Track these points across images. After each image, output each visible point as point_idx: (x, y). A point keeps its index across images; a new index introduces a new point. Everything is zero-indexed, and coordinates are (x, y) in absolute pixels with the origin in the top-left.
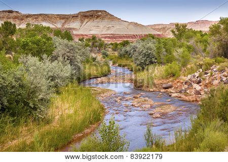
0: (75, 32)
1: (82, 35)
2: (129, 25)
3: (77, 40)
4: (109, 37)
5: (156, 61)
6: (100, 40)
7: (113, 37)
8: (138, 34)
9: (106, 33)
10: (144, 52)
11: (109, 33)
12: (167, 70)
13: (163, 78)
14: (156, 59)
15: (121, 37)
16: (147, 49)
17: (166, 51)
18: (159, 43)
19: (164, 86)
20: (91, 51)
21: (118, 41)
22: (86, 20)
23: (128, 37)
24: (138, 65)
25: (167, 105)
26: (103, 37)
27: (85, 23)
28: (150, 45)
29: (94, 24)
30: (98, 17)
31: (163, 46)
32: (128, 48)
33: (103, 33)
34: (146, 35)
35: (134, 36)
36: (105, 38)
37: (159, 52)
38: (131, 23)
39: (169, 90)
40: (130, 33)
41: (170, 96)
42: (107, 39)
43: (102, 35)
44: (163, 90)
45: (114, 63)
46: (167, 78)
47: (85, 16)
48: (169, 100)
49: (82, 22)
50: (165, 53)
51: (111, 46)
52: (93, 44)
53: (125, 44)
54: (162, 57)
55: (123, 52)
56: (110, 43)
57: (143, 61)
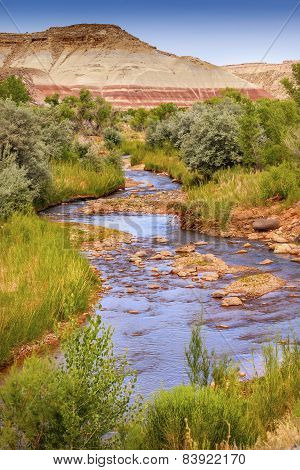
0: (37, 81)
1: (56, 88)
2: (177, 63)
3: (40, 99)
4: (126, 95)
5: (239, 158)
6: (100, 102)
7: (136, 93)
8: (200, 87)
9: (117, 83)
10: (210, 134)
11: (124, 84)
12: (265, 184)
13: (255, 205)
14: (240, 154)
15: (155, 95)
16: (219, 128)
17: (268, 134)
18: (249, 112)
19: (258, 224)
20: (76, 129)
21: (150, 104)
22: (67, 49)
23: (176, 94)
24: (193, 170)
25: (261, 272)
26: (108, 95)
27: (63, 57)
28: (226, 117)
29: (86, 59)
30: (98, 41)
31: (259, 121)
32: (171, 125)
33: (108, 84)
34: (220, 92)
35: (190, 94)
36: (116, 95)
37: (247, 137)
38: (183, 57)
39: (271, 235)
40: (178, 86)
41: (272, 250)
42: (119, 100)
43: (108, 88)
44: (253, 236)
45: (135, 162)
46: (265, 205)
47: (65, 39)
48: (268, 261)
49: (56, 54)
50: (265, 139)
51: (129, 118)
52: (82, 112)
53: (165, 113)
54: (256, 147)
55: (157, 134)
56: (126, 108)
57: (205, 159)
